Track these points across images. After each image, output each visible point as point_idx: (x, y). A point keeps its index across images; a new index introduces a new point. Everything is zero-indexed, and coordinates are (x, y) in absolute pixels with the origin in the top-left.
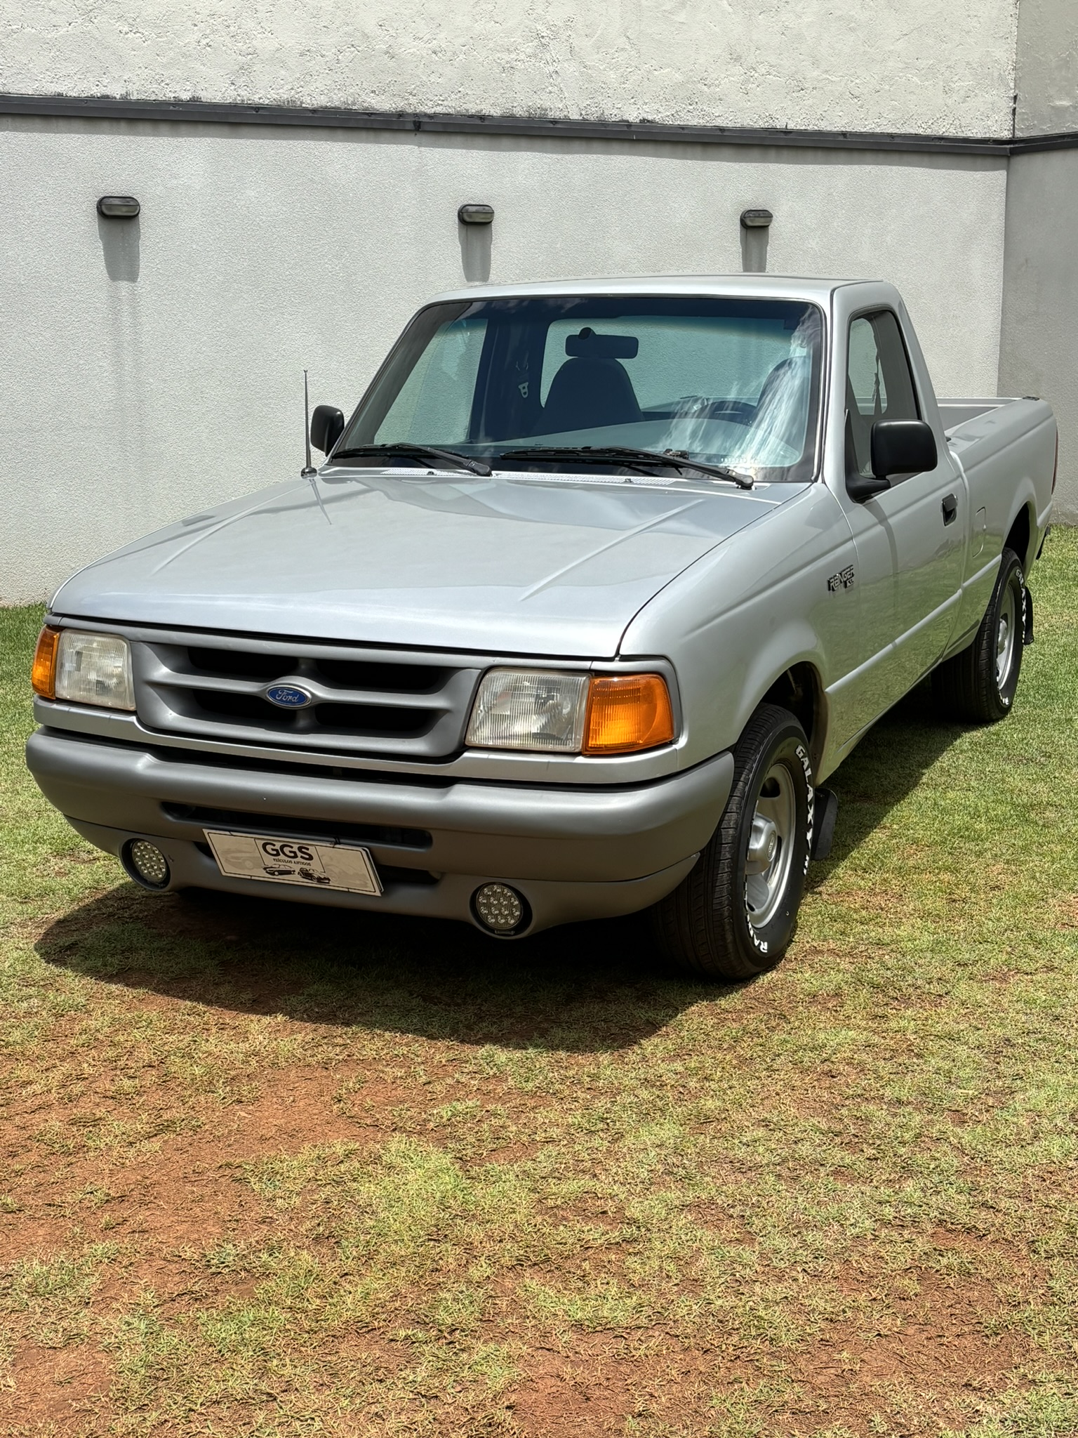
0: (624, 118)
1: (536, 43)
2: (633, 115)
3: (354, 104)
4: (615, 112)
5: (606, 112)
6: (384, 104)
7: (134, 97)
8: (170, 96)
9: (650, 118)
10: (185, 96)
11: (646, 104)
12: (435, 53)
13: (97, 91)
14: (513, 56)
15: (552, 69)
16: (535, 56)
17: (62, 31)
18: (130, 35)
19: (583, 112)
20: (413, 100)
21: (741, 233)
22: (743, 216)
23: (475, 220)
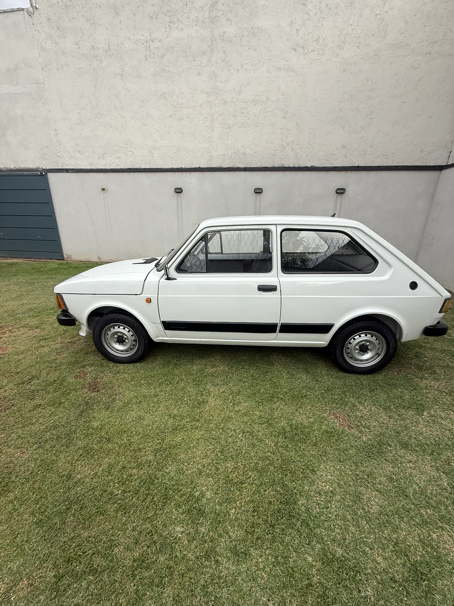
0: (306, 166)
1: (282, 148)
2: (309, 165)
3: (235, 166)
4: (303, 164)
5: (301, 165)
6: (242, 166)
7: (187, 167)
8: (194, 167)
9: (314, 165)
10: (197, 167)
11: (313, 161)
12: (255, 152)
13: (180, 167)
14: (276, 152)
15: (286, 154)
16: (282, 151)
17: (173, 154)
18: (187, 154)
19: (294, 165)
20: (249, 164)
21: (336, 194)
22: (336, 190)
23: (258, 191)
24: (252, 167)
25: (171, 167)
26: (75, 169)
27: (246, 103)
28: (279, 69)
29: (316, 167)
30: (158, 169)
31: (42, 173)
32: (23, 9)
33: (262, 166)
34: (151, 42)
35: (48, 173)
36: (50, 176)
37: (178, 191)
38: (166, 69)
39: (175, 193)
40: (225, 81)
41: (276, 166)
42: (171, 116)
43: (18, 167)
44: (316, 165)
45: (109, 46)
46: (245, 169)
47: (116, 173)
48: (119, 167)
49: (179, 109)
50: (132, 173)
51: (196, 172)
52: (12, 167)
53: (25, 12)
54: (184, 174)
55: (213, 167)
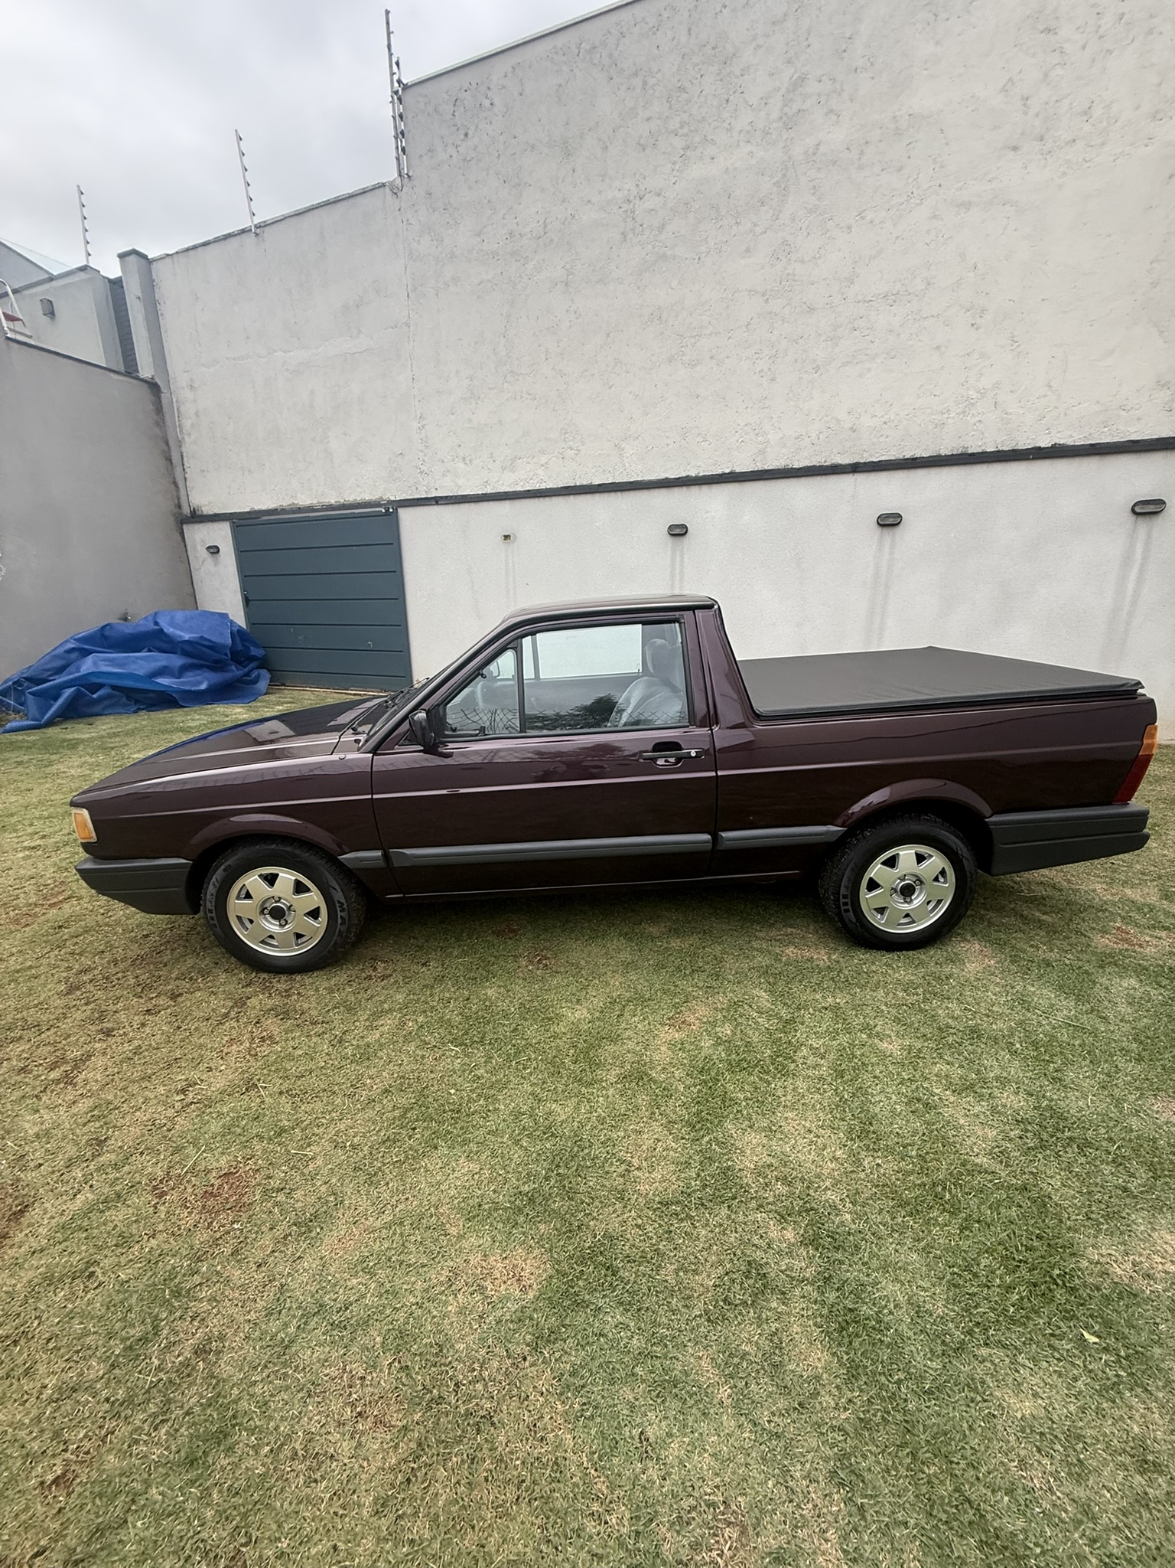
0: (1037, 445)
1: (965, 404)
2: (1045, 443)
3: (825, 462)
4: (1028, 442)
5: (1020, 443)
6: (845, 459)
7: (701, 474)
8: (719, 472)
9: (1061, 442)
10: (727, 471)
11: (1059, 432)
12: (885, 423)
14: (946, 415)
15: (976, 419)
16: (964, 412)
17: (670, 447)
18: (703, 443)
19: (999, 446)
20: (865, 455)
21: (1133, 518)
22: (1135, 505)
23: (889, 522)
24: (873, 462)
25: (663, 476)
26: (451, 497)
27: (866, 304)
28: (966, 205)
29: (1067, 446)
30: (632, 483)
31: (387, 510)
32: (384, 185)
33: (901, 457)
34: (638, 198)
35: (399, 510)
36: (404, 514)
37: (677, 531)
38: (669, 253)
39: (668, 536)
40: (814, 258)
41: (943, 453)
42: (671, 360)
43: (342, 501)
44: (1070, 442)
45: (545, 227)
46: (855, 468)
47: (537, 499)
48: (543, 486)
49: (693, 340)
50: (572, 497)
51: (723, 485)
52: (333, 502)
53: (387, 189)
54: (695, 490)
55: (766, 468)
